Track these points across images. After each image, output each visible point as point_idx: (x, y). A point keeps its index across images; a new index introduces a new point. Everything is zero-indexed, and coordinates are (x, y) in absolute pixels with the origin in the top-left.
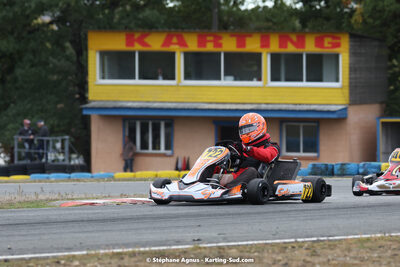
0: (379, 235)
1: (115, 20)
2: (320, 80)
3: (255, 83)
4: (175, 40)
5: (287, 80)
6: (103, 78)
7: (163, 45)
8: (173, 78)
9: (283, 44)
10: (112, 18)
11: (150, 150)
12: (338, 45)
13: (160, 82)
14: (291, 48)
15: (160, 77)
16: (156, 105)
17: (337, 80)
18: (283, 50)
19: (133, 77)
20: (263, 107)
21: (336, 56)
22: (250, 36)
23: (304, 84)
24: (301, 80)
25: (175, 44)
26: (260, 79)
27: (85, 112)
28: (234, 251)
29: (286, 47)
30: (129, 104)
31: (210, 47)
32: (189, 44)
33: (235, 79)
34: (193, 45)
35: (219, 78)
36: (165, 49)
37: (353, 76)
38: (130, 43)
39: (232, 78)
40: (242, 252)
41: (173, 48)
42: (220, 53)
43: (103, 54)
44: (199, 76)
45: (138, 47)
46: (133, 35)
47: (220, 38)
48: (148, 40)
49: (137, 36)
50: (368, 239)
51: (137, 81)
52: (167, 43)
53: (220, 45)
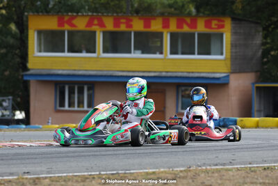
0: (162, 170)
1: (50, 6)
2: (209, 53)
3: (158, 56)
4: (96, 22)
5: (183, 53)
6: (40, 51)
7: (87, 26)
8: (94, 52)
9: (179, 26)
10: (48, 5)
11: (76, 108)
12: (223, 26)
13: (84, 54)
14: (186, 29)
15: (84, 51)
16: (80, 73)
17: (222, 54)
18: (179, 30)
19: (63, 51)
20: (164, 74)
21: (221, 35)
22: (154, 19)
23: (196, 56)
24: (194, 54)
25: (95, 25)
26: (161, 53)
27: (25, 78)
28: (47, 180)
29: (182, 27)
30: (60, 72)
31: (123, 28)
32: (107, 25)
33: (143, 53)
34: (110, 26)
35: (130, 52)
36: (88, 29)
37: (234, 51)
38: (61, 23)
39: (140, 52)
40: (53, 181)
41: (94, 28)
42: (131, 32)
43: (40, 32)
44: (115, 50)
45: (67, 27)
46: (63, 18)
47: (131, 21)
48: (75, 22)
49: (66, 18)
50: (154, 173)
51: (66, 54)
52: (90, 24)
53: (131, 26)
